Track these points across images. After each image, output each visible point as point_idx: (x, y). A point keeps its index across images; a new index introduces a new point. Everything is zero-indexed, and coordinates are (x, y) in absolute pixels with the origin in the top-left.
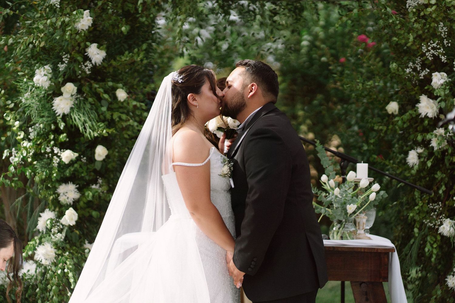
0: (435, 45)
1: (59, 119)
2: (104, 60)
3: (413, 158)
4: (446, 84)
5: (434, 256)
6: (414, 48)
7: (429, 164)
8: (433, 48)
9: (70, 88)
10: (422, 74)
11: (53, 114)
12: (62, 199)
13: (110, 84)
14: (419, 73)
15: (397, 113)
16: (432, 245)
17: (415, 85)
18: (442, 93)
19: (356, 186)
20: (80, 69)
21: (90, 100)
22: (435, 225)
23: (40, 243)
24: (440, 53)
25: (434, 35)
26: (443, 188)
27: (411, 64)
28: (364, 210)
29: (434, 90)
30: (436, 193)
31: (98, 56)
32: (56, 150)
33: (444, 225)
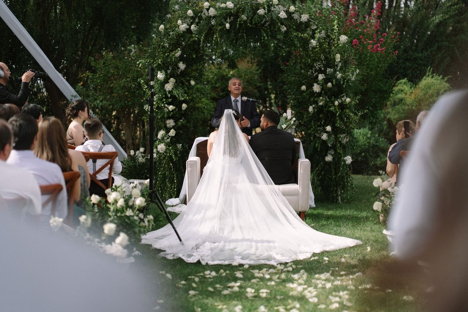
0: (319, 63)
1: (167, 93)
2: (185, 68)
3: (311, 109)
4: (323, 79)
5: (319, 148)
6: (311, 64)
7: (316, 110)
8: (319, 65)
9: (172, 80)
10: (315, 75)
11: (165, 91)
12: (168, 126)
13: (188, 78)
14: (314, 74)
15: (305, 90)
16: (318, 144)
17: (312, 79)
18: (321, 83)
19: (287, 119)
20: (176, 72)
21: (180, 85)
22: (320, 136)
23: (158, 144)
24: (321, 67)
25: (320, 59)
26: (323, 121)
27: (310, 70)
28: (289, 128)
29: (319, 81)
30: (321, 123)
31: (183, 67)
32: (166, 106)
33: (323, 136)
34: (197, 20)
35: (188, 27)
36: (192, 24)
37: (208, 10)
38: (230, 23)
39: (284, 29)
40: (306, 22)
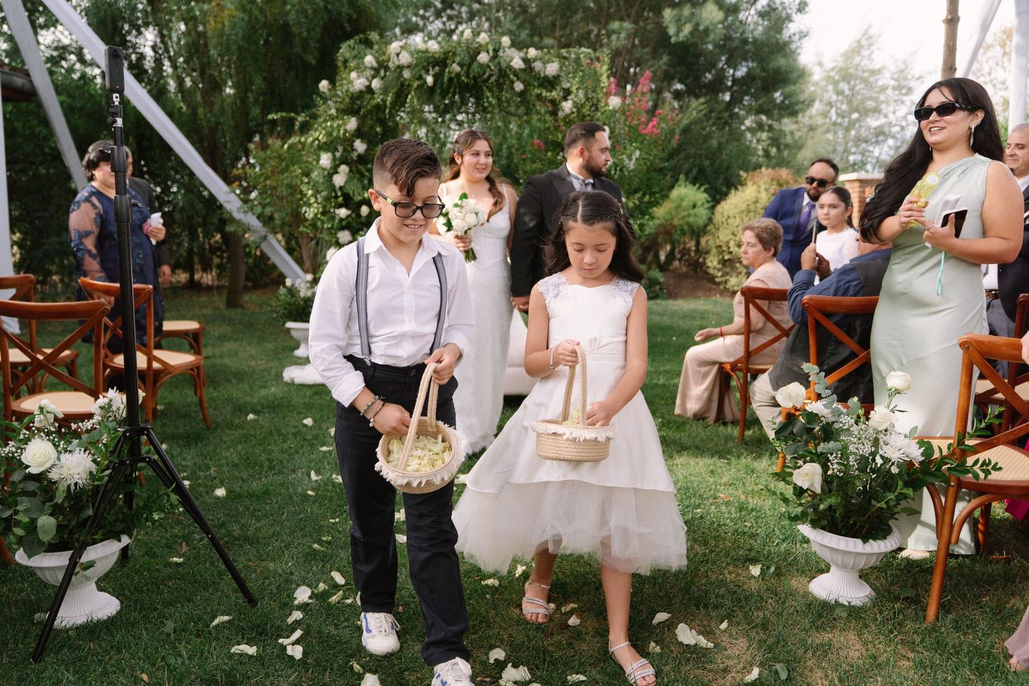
1: (337, 189)
2: (365, 150)
12: (341, 240)
20: (350, 156)
21: (357, 176)
31: (361, 148)
34: (382, 73)
35: (367, 83)
36: (374, 77)
37: (398, 55)
38: (434, 76)
39: (519, 86)
40: (554, 77)
